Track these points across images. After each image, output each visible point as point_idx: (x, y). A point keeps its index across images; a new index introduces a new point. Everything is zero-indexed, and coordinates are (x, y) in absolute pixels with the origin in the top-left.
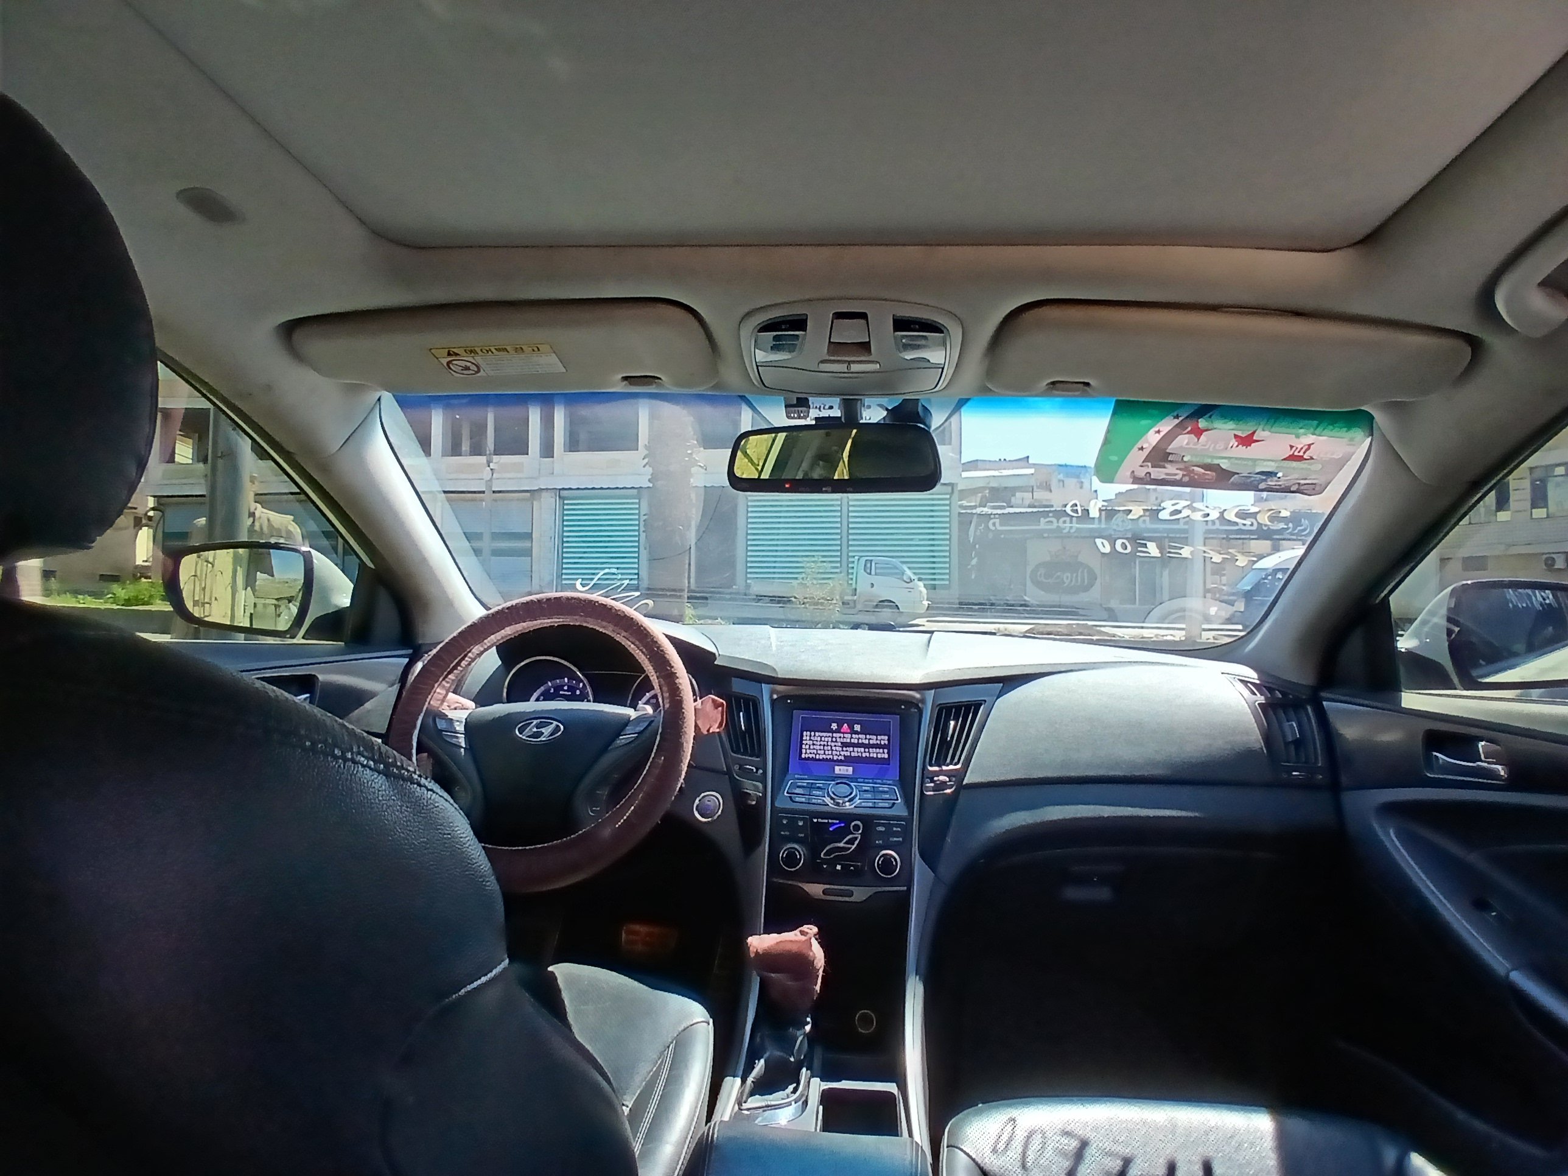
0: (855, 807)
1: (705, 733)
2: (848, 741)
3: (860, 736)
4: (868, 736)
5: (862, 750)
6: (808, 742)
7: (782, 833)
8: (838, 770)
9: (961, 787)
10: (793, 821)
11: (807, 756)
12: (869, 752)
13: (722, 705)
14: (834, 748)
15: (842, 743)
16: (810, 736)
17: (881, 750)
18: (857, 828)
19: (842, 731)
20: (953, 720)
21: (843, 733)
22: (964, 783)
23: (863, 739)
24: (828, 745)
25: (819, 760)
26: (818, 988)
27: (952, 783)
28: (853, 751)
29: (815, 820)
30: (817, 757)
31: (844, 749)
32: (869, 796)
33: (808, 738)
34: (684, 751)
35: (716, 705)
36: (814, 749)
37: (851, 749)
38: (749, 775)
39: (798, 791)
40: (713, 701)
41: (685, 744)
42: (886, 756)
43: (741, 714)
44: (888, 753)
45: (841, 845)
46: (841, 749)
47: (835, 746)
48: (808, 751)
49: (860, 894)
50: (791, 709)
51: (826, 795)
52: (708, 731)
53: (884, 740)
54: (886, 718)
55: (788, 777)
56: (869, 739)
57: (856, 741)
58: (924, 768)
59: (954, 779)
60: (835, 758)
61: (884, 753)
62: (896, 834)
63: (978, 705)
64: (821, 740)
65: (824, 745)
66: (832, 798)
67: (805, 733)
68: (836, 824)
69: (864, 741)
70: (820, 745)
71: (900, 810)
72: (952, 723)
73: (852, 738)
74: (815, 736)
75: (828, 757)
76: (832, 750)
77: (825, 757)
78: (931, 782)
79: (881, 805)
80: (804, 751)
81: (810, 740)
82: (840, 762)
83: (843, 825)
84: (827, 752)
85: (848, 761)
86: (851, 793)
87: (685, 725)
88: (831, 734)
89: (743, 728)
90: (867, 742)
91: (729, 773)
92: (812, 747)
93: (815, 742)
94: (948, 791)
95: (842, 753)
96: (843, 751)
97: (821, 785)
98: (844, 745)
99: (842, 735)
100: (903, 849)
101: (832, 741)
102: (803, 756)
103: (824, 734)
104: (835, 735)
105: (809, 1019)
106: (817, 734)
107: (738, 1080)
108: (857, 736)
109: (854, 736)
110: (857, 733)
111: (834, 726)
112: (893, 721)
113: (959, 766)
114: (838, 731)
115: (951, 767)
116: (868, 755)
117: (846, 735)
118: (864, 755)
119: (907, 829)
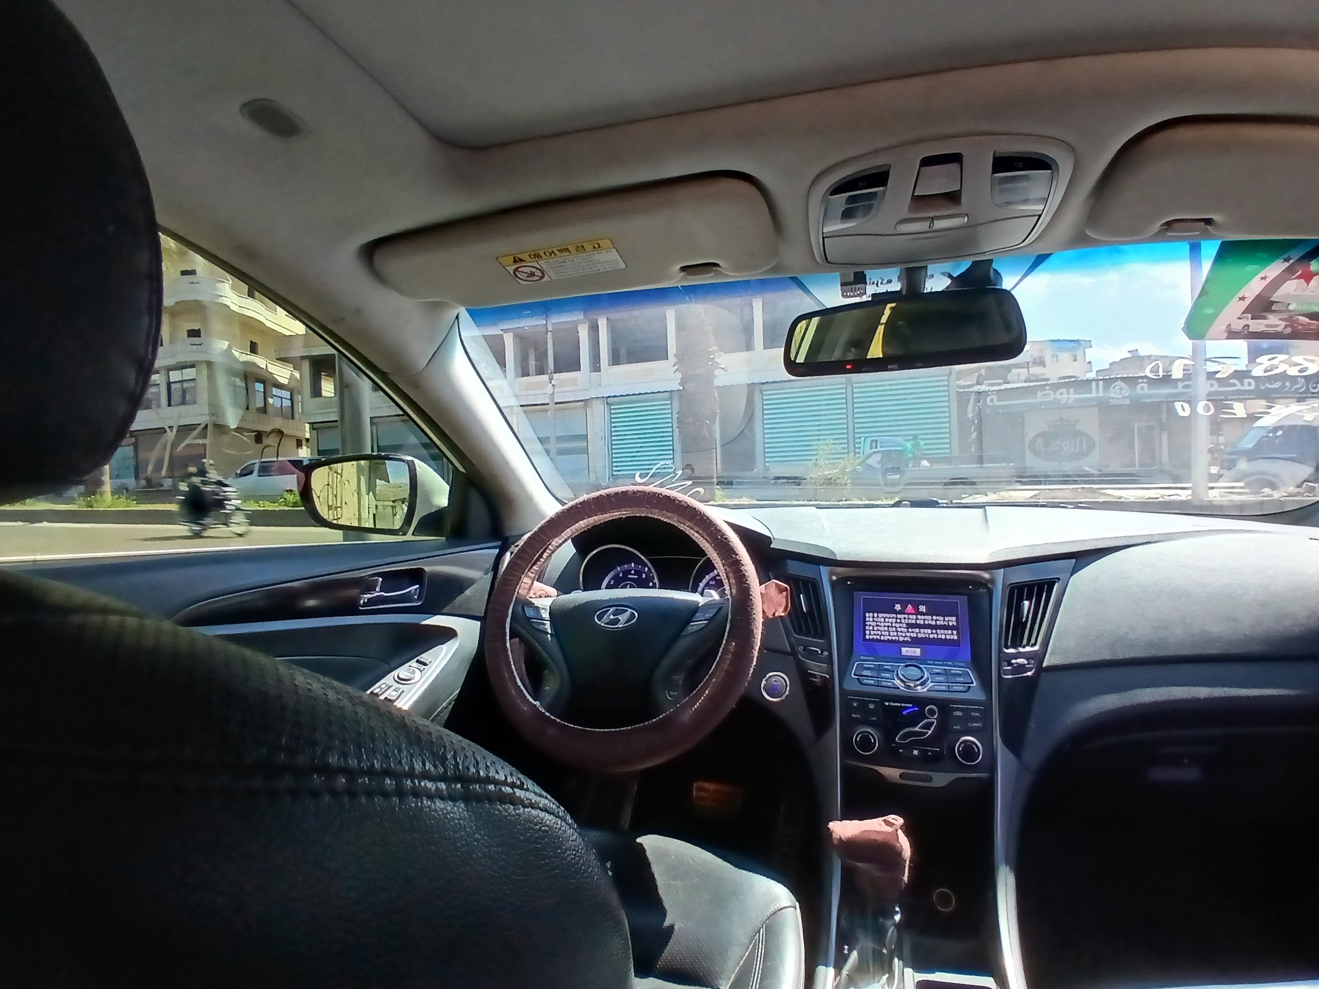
0: (928, 690)
1: (772, 617)
2: (914, 622)
3: (926, 617)
4: (934, 618)
5: (929, 631)
6: (872, 623)
7: (853, 715)
8: (906, 651)
9: (1040, 669)
10: (863, 705)
11: (871, 637)
12: (936, 633)
13: (786, 590)
14: (899, 629)
15: (907, 624)
16: (873, 617)
17: (950, 632)
18: (932, 712)
19: (906, 611)
20: (1026, 600)
21: (908, 614)
22: (1044, 665)
23: (929, 620)
24: (892, 627)
25: (884, 641)
26: (906, 878)
27: (1032, 666)
28: (920, 632)
29: (887, 704)
30: (882, 638)
31: (910, 630)
32: (941, 679)
33: (871, 619)
34: (754, 638)
35: (781, 590)
36: (878, 630)
37: (917, 630)
38: (813, 656)
39: (865, 673)
40: (776, 584)
41: (755, 631)
42: (956, 637)
43: (801, 596)
44: (958, 634)
45: (917, 729)
46: (906, 630)
47: (900, 627)
48: (872, 633)
49: (941, 779)
50: (850, 591)
51: (896, 678)
52: (774, 614)
53: (952, 621)
54: (953, 599)
55: (853, 658)
56: (936, 620)
57: (922, 622)
58: (1000, 651)
59: (1033, 661)
60: (901, 639)
61: (952, 634)
62: (975, 720)
63: (1051, 583)
64: (885, 622)
65: (888, 626)
66: (902, 681)
67: (867, 615)
68: (909, 708)
69: (930, 622)
70: (885, 626)
71: (979, 696)
72: (1026, 603)
73: (917, 619)
74: (878, 617)
75: (894, 638)
76: (897, 631)
77: (890, 638)
78: (1008, 666)
79: (955, 688)
80: (867, 632)
81: (873, 621)
82: (905, 644)
83: (916, 709)
84: (892, 634)
85: (915, 642)
86: (922, 677)
87: (754, 612)
88: (895, 616)
89: (805, 610)
90: (934, 623)
91: (794, 653)
92: (875, 628)
93: (878, 623)
94: (1029, 674)
95: (908, 634)
96: (908, 632)
97: (889, 667)
98: (909, 626)
99: (906, 616)
100: (984, 733)
101: (896, 622)
102: (867, 637)
103: (888, 615)
104: (899, 616)
105: (897, 909)
106: (880, 615)
107: (831, 971)
108: (923, 617)
109: (919, 617)
110: (922, 614)
111: (898, 607)
112: (961, 601)
113: (1036, 648)
114: (900, 613)
115: (1028, 649)
116: (935, 636)
117: (911, 616)
118: (931, 636)
119: (986, 714)
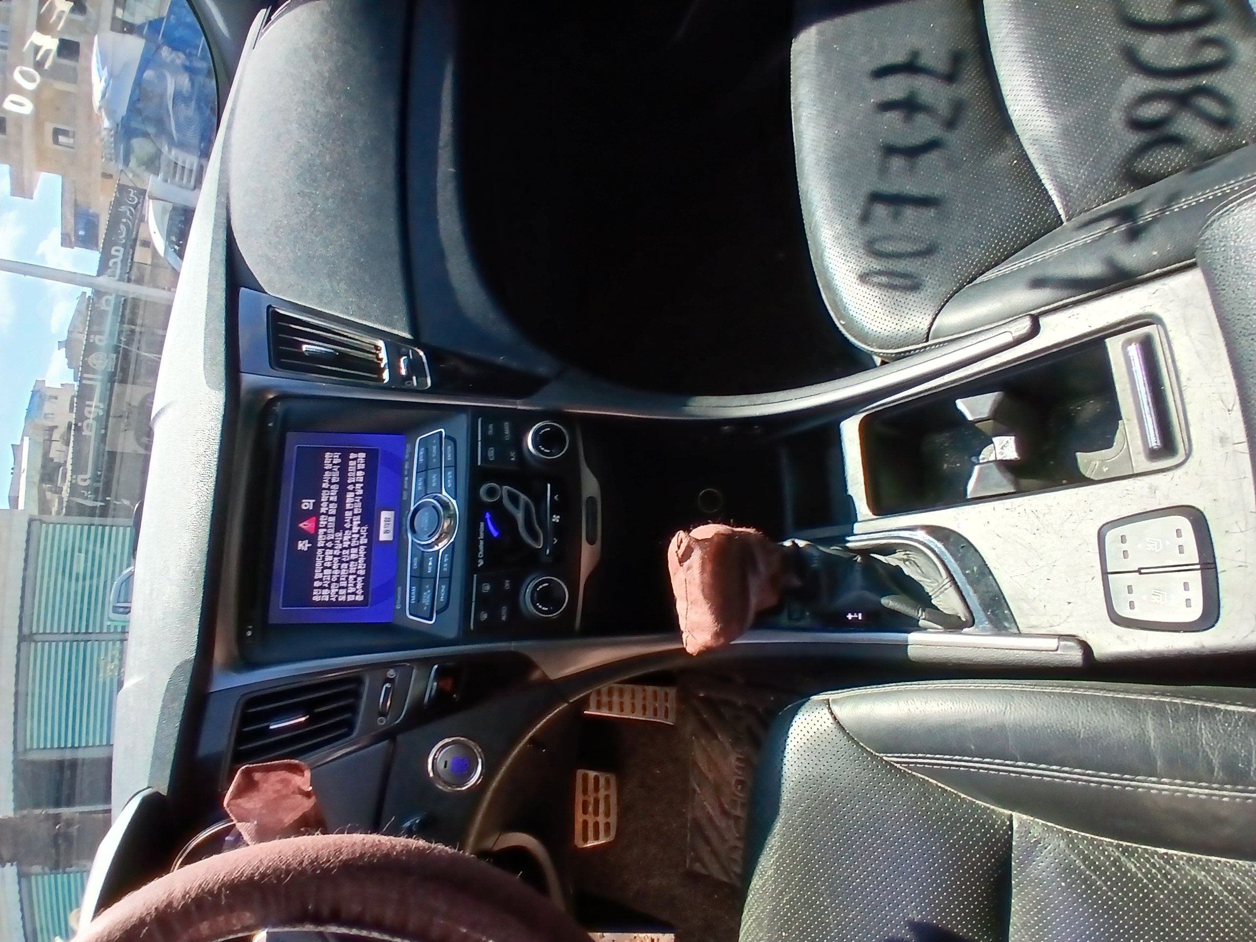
0: (455, 498)
1: (313, 800)
2: (333, 519)
3: (324, 498)
4: (325, 485)
5: (350, 495)
6: (334, 591)
7: (504, 618)
8: (385, 535)
9: (416, 342)
10: (484, 602)
11: (360, 592)
12: (354, 484)
13: (248, 774)
14: (346, 544)
15: (337, 531)
16: (322, 588)
17: (352, 463)
18: (491, 492)
19: (312, 532)
20: (302, 349)
21: (317, 528)
22: (407, 335)
23: (328, 496)
24: (340, 555)
25: (367, 569)
26: (751, 530)
27: (410, 351)
28: (352, 510)
29: (481, 563)
30: (362, 572)
31: (347, 526)
32: (434, 478)
33: (325, 592)
35: (249, 786)
36: (347, 579)
37: (348, 514)
38: (398, 692)
39: (426, 599)
40: (238, 794)
41: (343, 857)
42: (362, 455)
43: (271, 727)
44: (357, 451)
45: (520, 516)
46: (347, 532)
47: (342, 542)
48: (351, 590)
49: (590, 486)
50: (265, 629)
51: (436, 548)
52: (308, 795)
53: (331, 459)
54: (291, 453)
55: (398, 621)
56: (331, 483)
57: (333, 506)
58: (387, 388)
59: (404, 350)
60: (364, 541)
61: (355, 459)
62: (499, 430)
63: (274, 317)
64: (330, 568)
65: (341, 562)
66: (438, 541)
67: (316, 598)
68: (486, 526)
69: (334, 493)
70: (339, 568)
71: (462, 423)
72: (305, 347)
73: (327, 514)
74: (321, 580)
75: (362, 553)
76: (350, 547)
77: (361, 560)
78: (412, 380)
79: (450, 457)
80: (351, 598)
81: (329, 588)
82: (373, 533)
83: (488, 515)
84: (353, 557)
85: (369, 519)
86: (435, 507)
88: (320, 551)
89: (303, 719)
90: (335, 487)
91: (390, 735)
92: (344, 584)
93: (335, 578)
94: (421, 353)
95: (355, 529)
96: (351, 529)
97: (416, 559)
98: (340, 526)
99: (321, 531)
100: (523, 421)
101: (332, 548)
102: (359, 598)
103: (319, 563)
104: (320, 544)
106: (318, 576)
107: (913, 637)
108: (324, 504)
109: (323, 510)
110: (317, 505)
111: (303, 545)
112: (294, 443)
113: (381, 344)
114: (312, 538)
115: (383, 354)
116: (359, 486)
117: (322, 523)
118: (360, 492)
119: (488, 415)
